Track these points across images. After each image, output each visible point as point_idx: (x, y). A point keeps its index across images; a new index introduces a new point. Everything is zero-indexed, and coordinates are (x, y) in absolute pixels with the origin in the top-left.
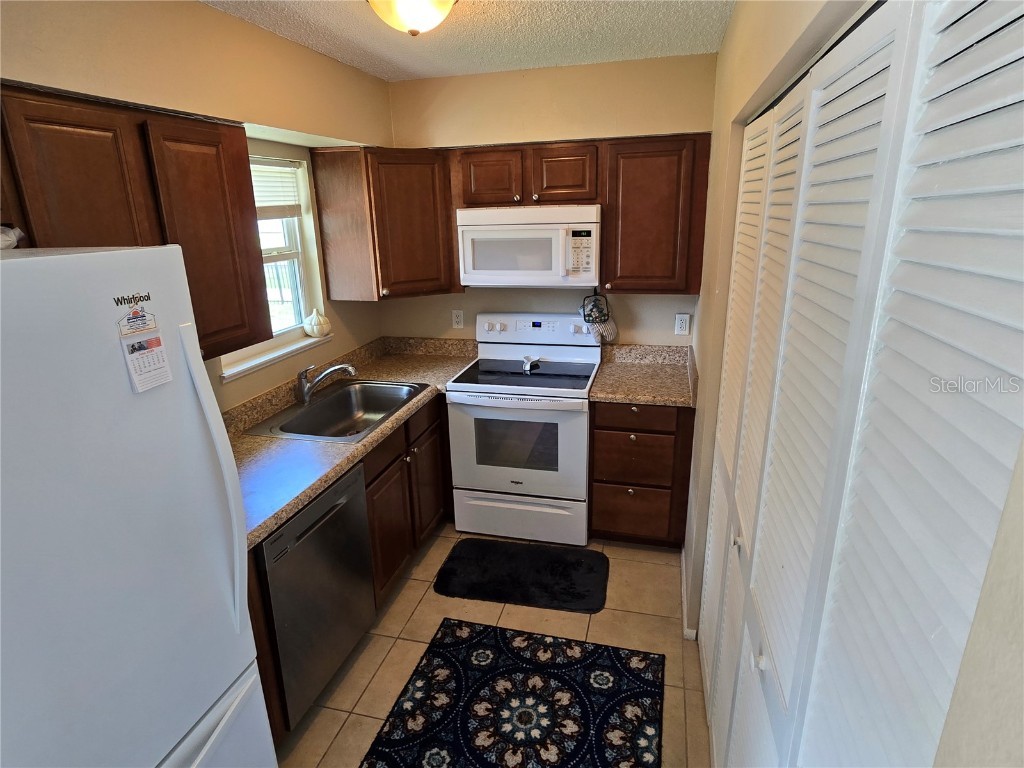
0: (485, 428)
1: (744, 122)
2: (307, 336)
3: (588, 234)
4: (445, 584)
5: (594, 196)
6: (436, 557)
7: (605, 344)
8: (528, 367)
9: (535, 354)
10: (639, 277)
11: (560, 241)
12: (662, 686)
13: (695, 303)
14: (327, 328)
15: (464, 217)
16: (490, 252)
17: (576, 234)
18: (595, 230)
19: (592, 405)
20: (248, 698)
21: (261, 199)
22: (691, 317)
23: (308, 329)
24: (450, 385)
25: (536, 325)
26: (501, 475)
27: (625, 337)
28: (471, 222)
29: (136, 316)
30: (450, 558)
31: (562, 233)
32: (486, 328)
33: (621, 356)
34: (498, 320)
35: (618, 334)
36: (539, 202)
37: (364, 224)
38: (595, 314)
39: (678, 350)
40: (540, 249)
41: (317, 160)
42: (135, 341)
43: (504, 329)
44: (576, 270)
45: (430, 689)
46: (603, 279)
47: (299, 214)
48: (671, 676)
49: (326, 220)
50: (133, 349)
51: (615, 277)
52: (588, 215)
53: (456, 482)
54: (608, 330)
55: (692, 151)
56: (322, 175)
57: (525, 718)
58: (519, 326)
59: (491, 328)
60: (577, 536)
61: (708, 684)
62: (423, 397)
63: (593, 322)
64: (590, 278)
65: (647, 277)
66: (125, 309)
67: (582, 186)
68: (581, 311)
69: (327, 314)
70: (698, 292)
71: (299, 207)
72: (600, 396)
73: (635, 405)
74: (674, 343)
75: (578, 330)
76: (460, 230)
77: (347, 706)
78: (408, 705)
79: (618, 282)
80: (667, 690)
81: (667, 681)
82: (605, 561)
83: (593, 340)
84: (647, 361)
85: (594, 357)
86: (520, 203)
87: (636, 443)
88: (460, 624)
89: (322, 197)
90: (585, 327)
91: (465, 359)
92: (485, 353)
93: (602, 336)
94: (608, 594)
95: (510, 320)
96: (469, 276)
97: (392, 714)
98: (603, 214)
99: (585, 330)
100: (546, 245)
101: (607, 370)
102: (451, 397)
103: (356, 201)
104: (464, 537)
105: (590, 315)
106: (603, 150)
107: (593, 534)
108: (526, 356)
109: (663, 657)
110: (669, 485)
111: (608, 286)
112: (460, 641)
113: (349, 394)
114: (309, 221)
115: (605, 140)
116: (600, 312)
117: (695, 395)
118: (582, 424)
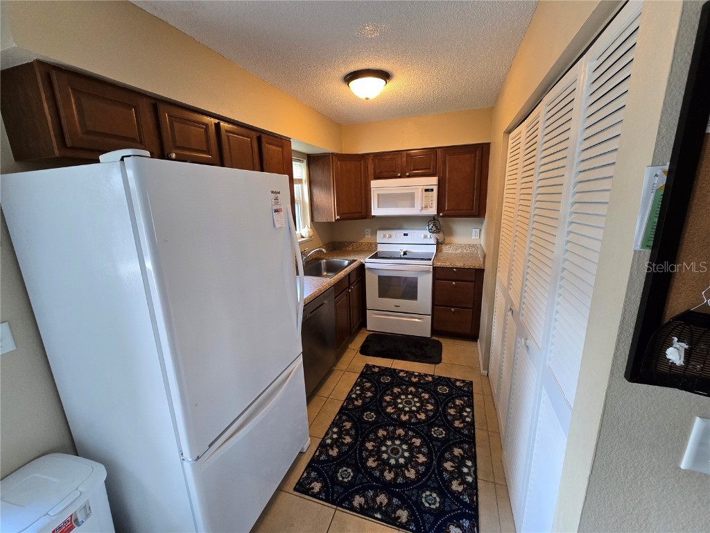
0: (382, 280)
1: (509, 132)
2: (303, 237)
3: (432, 190)
4: (364, 350)
5: (434, 173)
6: (359, 340)
7: (439, 244)
8: (402, 254)
9: (405, 248)
10: (456, 210)
11: (419, 193)
12: (472, 393)
13: (482, 223)
14: (312, 234)
15: (374, 184)
16: (385, 199)
17: (426, 190)
18: (435, 189)
19: (434, 268)
20: (298, 369)
22: (480, 230)
23: (304, 235)
24: (367, 260)
25: (405, 235)
26: (390, 303)
27: (447, 240)
28: (378, 187)
30: (366, 341)
31: (420, 190)
32: (381, 236)
33: (446, 250)
34: (387, 233)
35: (444, 239)
36: (408, 177)
37: (330, 187)
38: (434, 229)
39: (474, 246)
40: (410, 198)
41: (311, 159)
43: (390, 237)
44: (426, 207)
45: (363, 390)
46: (439, 211)
47: (302, 183)
48: (476, 389)
49: (313, 186)
51: (444, 210)
52: (433, 181)
53: (368, 307)
54: (440, 236)
55: (481, 152)
57: (408, 403)
58: (397, 236)
59: (385, 236)
60: (427, 333)
61: (495, 391)
62: (354, 265)
63: (433, 233)
64: (433, 211)
65: (460, 210)
67: (430, 169)
68: (427, 228)
69: (311, 228)
70: (484, 216)
71: (304, 180)
72: (438, 264)
73: (455, 268)
74: (472, 243)
75: (425, 237)
76: (372, 190)
77: (326, 395)
78: (354, 396)
79: (445, 212)
80: (475, 396)
81: (474, 391)
82: (440, 345)
83: (433, 241)
84: (458, 252)
85: (433, 249)
86: (400, 177)
87: (455, 286)
88: (374, 366)
89: (312, 176)
90: (429, 234)
91: (371, 251)
92: (380, 248)
93: (437, 239)
94: (443, 356)
95: (393, 233)
96: (376, 211)
97: (347, 399)
98: (439, 181)
99: (429, 236)
100: (412, 196)
101: (439, 254)
102: (367, 265)
103: (327, 177)
104: (371, 333)
105: (431, 229)
106: (439, 152)
107: (434, 332)
108: (400, 249)
109: (472, 382)
110: (471, 306)
111: (441, 214)
112: (374, 373)
113: (321, 264)
114: (306, 186)
115: (440, 148)
116: (437, 227)
117: (484, 262)
118: (430, 277)
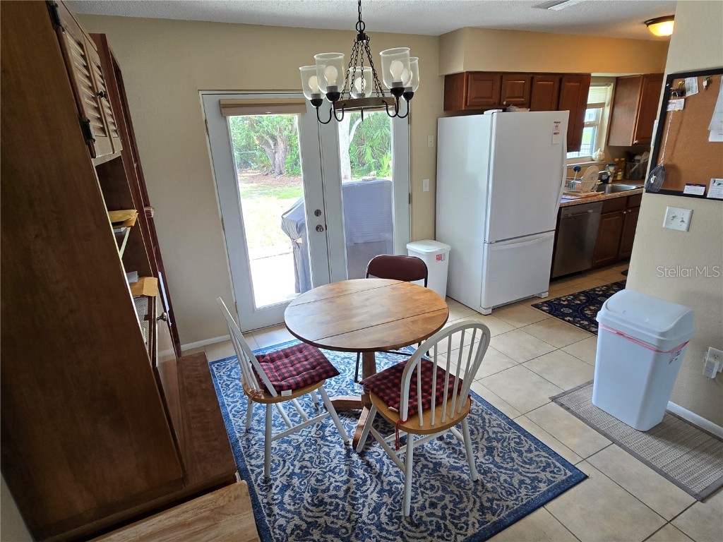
2: (592, 160)
21: (590, 100)
23: (594, 157)
29: (557, 126)
37: (634, 110)
41: (619, 83)
42: (555, 132)
47: (604, 106)
49: (616, 109)
50: (555, 134)
56: (619, 89)
66: (556, 124)
69: (604, 151)
71: (604, 103)
89: (617, 98)
103: (634, 99)
114: (607, 110)
